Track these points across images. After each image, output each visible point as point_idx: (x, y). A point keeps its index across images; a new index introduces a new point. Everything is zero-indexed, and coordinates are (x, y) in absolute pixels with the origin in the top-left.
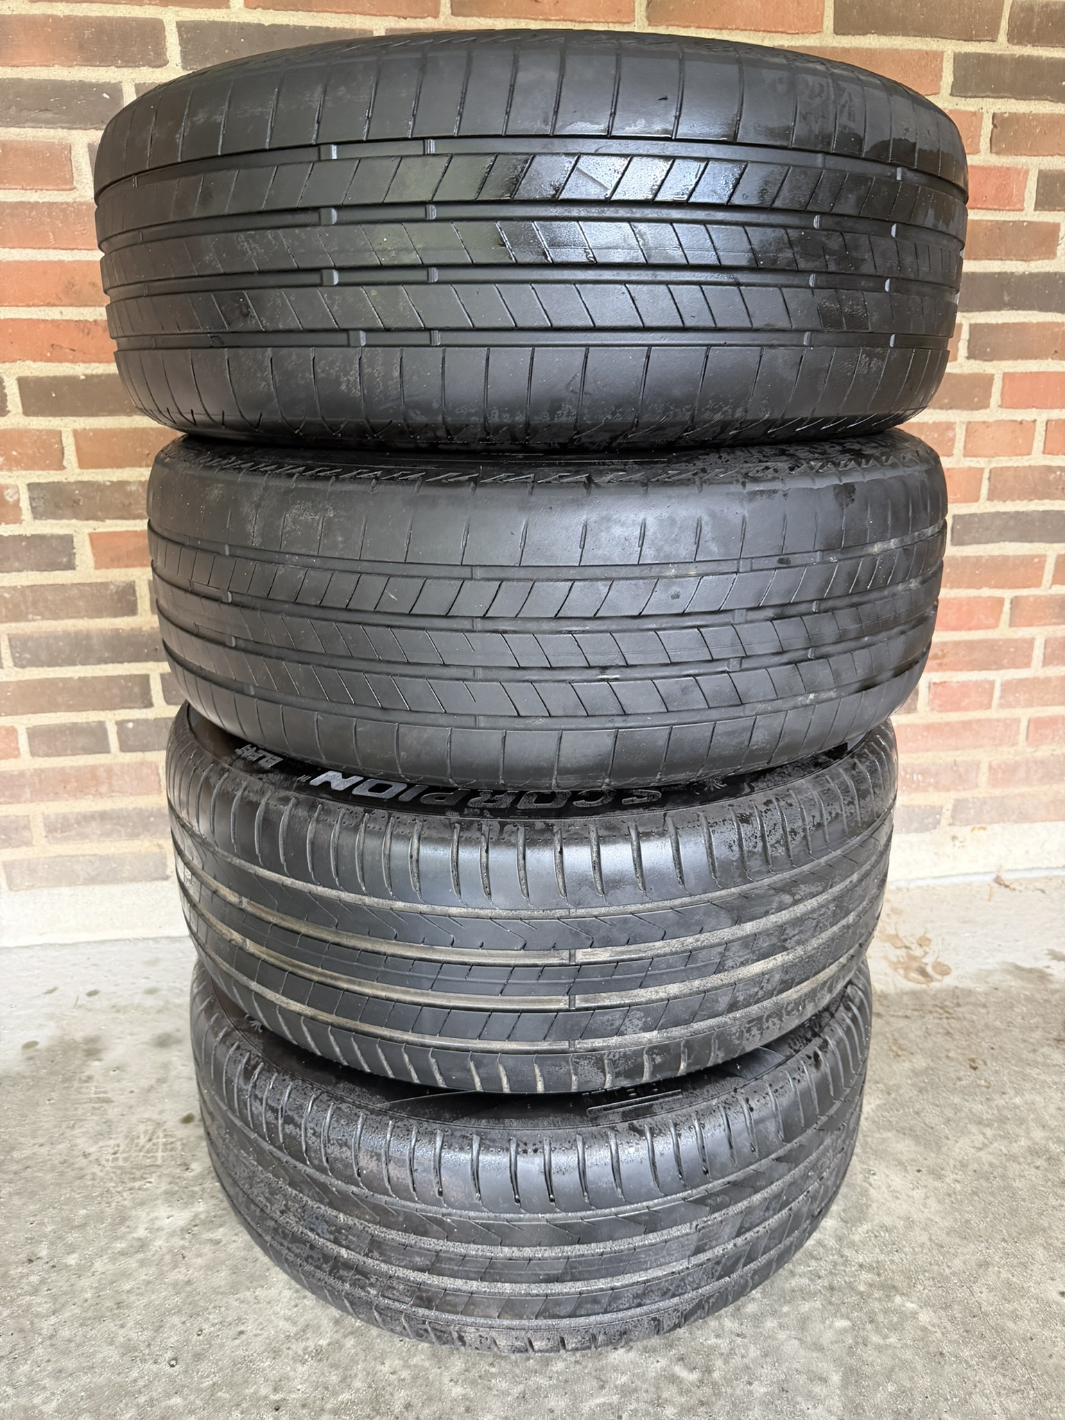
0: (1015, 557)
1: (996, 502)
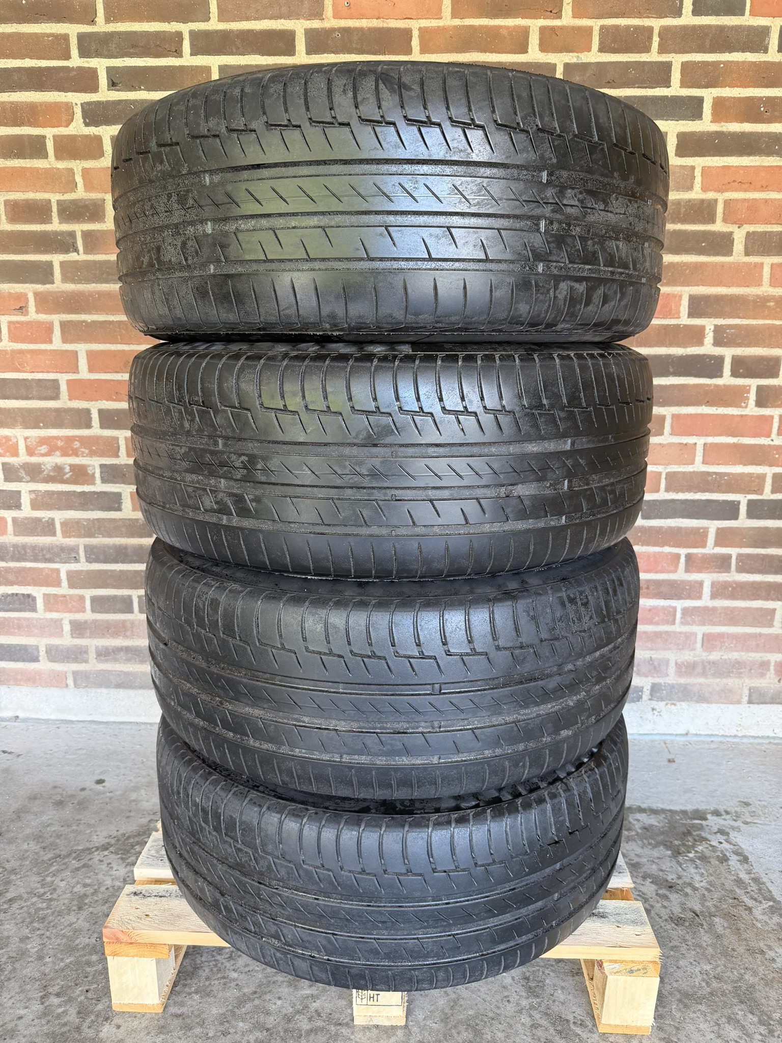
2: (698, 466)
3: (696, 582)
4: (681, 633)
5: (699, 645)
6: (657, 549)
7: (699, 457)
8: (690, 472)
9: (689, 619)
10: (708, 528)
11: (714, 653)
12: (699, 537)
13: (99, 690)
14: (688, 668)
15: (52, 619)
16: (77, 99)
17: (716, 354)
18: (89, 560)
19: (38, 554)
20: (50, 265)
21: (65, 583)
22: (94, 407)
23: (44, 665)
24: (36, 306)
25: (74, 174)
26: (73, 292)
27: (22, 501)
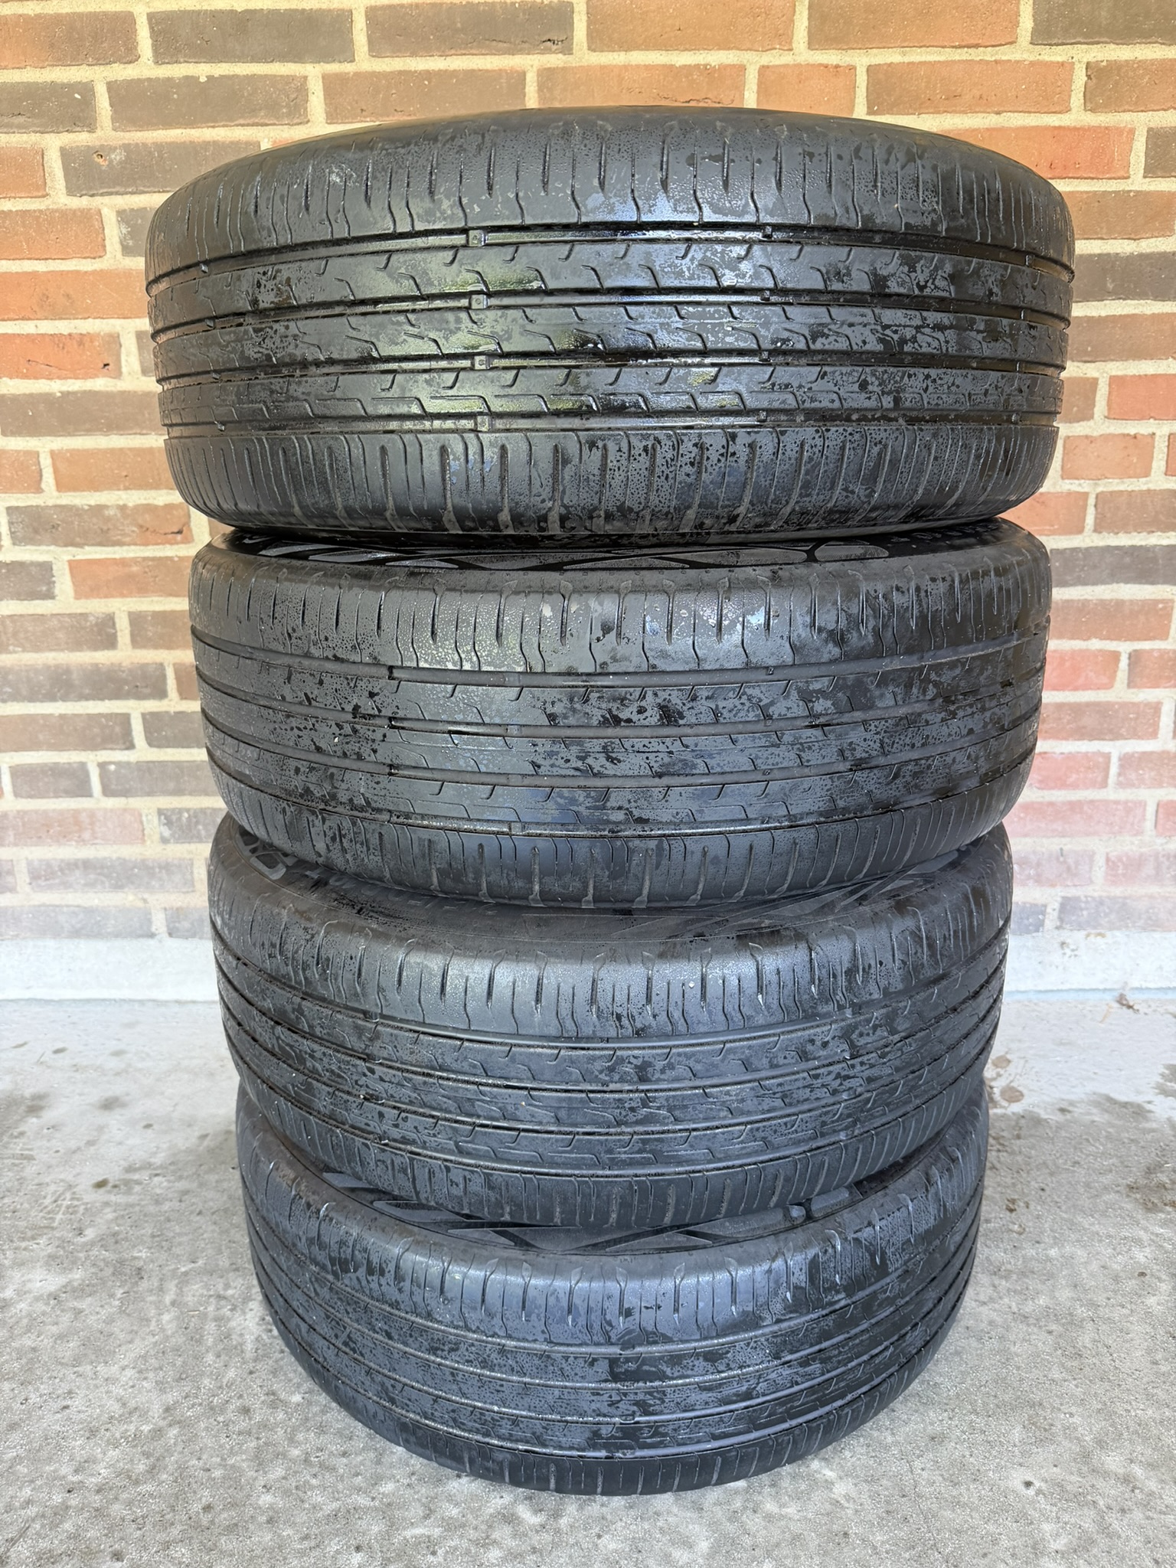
0: (1131, 602)
1: (1105, 534)
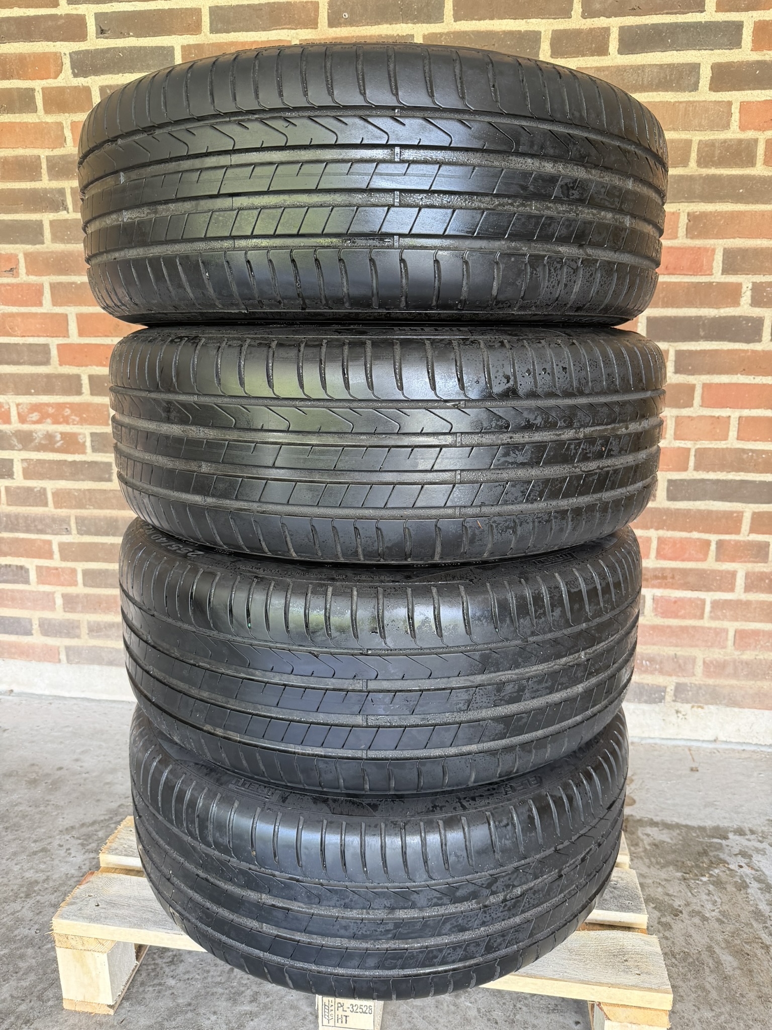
2: (732, 442)
3: (728, 572)
4: (710, 628)
5: (730, 643)
6: (684, 535)
7: (733, 433)
8: (723, 449)
9: (719, 613)
10: (742, 512)
11: (748, 652)
12: (732, 522)
13: (91, 667)
14: (716, 668)
15: (44, 592)
16: (65, 48)
17: (755, 316)
18: (80, 532)
19: (31, 524)
20: (40, 224)
21: (57, 555)
22: (85, 373)
23: (37, 639)
24: (26, 268)
25: (63, 128)
26: (63, 252)
27: (15, 470)
